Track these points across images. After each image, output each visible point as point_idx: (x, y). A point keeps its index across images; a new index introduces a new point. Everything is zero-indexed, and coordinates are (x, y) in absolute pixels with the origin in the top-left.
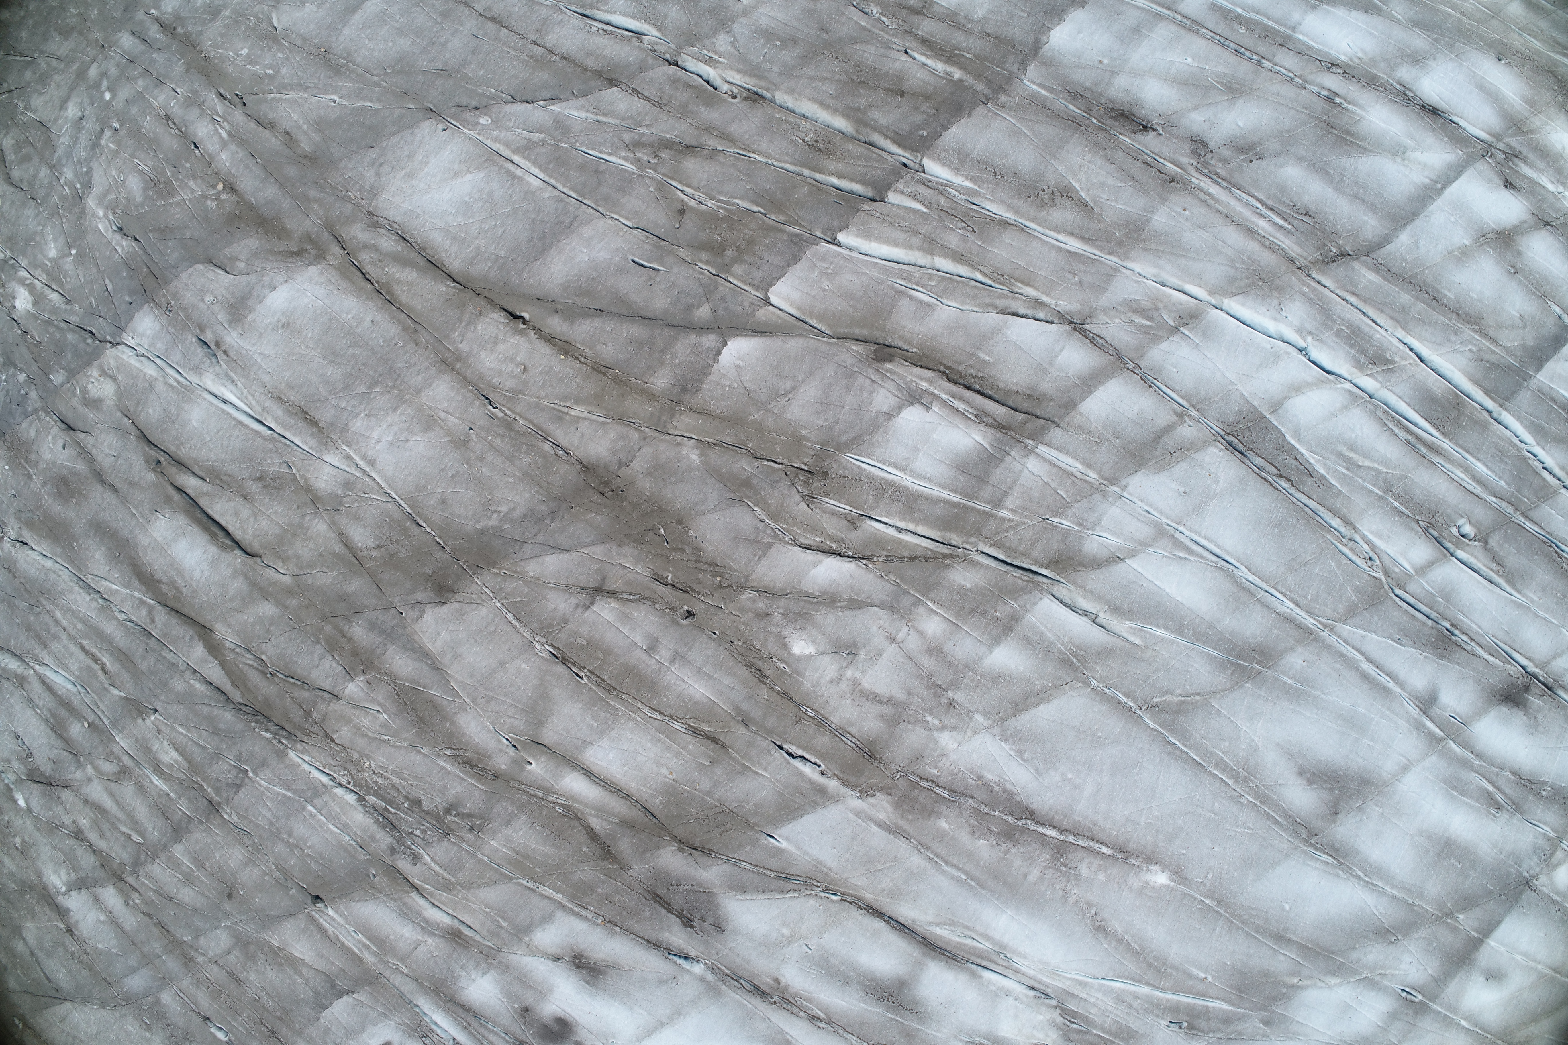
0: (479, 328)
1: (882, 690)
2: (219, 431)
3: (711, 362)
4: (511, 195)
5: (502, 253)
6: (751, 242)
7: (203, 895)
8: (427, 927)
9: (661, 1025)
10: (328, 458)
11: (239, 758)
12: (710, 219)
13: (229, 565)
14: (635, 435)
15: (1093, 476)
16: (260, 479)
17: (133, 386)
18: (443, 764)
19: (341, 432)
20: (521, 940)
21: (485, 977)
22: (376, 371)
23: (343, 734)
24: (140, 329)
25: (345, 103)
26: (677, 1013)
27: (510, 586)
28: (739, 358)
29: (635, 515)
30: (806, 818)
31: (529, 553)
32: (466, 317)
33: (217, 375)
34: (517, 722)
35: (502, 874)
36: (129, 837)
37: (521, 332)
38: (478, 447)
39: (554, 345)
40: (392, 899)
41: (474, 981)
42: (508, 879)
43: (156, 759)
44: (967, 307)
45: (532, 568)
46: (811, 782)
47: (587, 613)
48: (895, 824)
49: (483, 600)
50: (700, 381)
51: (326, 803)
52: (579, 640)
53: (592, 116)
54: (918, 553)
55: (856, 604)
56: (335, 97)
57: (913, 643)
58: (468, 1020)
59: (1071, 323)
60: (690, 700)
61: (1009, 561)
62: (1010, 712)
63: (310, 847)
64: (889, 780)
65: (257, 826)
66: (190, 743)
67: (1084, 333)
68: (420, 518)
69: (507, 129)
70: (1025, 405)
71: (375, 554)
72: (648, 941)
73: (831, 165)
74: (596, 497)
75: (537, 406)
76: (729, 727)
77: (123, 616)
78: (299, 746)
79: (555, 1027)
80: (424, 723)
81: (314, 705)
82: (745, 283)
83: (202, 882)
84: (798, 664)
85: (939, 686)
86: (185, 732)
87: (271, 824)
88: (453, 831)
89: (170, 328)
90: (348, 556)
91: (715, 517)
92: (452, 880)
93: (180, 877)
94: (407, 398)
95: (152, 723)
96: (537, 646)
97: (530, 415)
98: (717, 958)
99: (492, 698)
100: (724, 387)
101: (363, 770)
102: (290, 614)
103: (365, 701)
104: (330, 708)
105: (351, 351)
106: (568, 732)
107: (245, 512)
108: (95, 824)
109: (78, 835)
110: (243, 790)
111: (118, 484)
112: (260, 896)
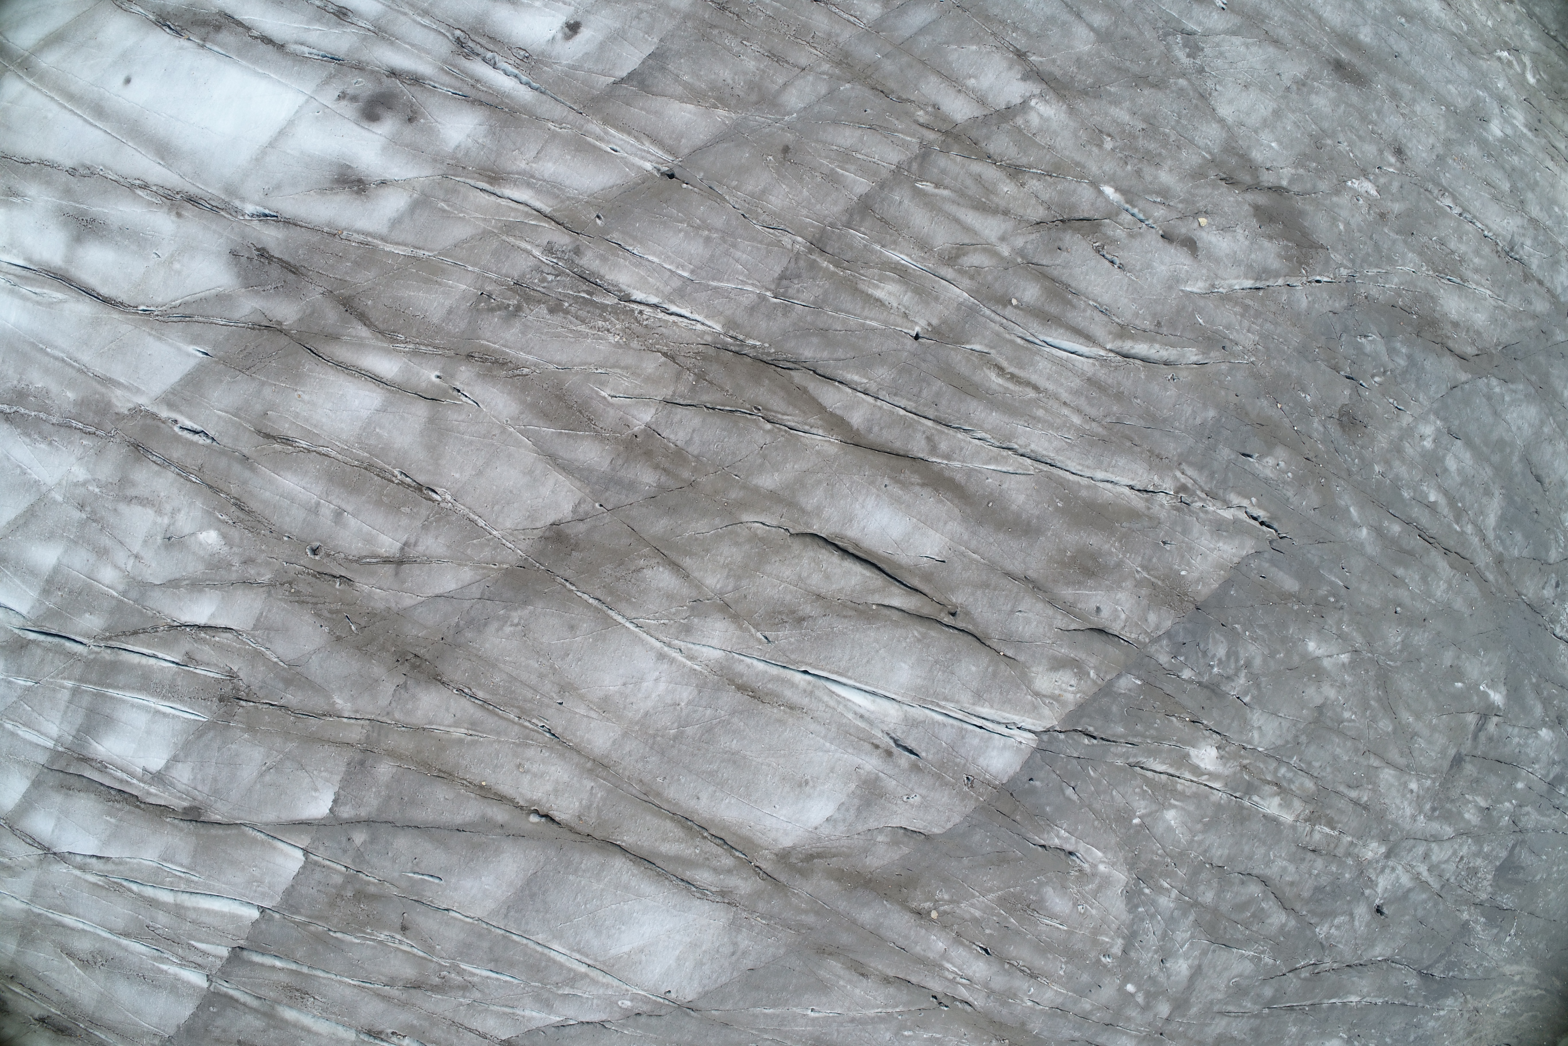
0: (577, 804)
1: (137, 510)
2: (868, 662)
3: (342, 792)
4: (576, 934)
5: (571, 877)
6: (332, 905)
7: (824, 143)
8: (528, 180)
9: (272, 144)
10: (718, 654)
11: (786, 310)
12: (378, 923)
13: (828, 520)
14: (397, 715)
15: (9, 726)
16: (803, 619)
17: (1008, 693)
18: (530, 357)
19: (705, 683)
20: (423, 193)
21: (456, 143)
22: (679, 750)
23: (652, 364)
24: (1008, 755)
25: (798, 1010)
26: (259, 159)
27: (487, 553)
28: (316, 798)
29: (381, 639)
30: (178, 378)
31: (474, 588)
32: (594, 813)
33: (883, 722)
34: (455, 417)
35: (450, 257)
36: (937, 186)
37: (534, 803)
38: (547, 686)
39: (495, 794)
40: (573, 198)
41: (468, 136)
42: (445, 252)
43: (906, 284)
44: (135, 861)
45: (467, 574)
46: (181, 412)
47: (404, 539)
48: (107, 388)
49: (511, 534)
50: (348, 773)
51: (666, 284)
52: (408, 510)
53: (518, 1012)
54: (132, 638)
55: (173, 584)
56: (813, 1014)
57: (121, 557)
58: (474, 91)
59: (55, 854)
60: (296, 470)
61: (63, 641)
62: (37, 508)
63: (680, 231)
64: (120, 427)
65: (753, 239)
66: (858, 312)
67: (41, 846)
68: (596, 608)
69: (599, 997)
70: (72, 780)
71: (642, 562)
72: (296, 225)
73: (283, 978)
74: (421, 652)
75: (498, 734)
76: (256, 451)
77: (979, 436)
78: (709, 339)
79: (380, 110)
80: (557, 396)
81: (693, 389)
82: (329, 868)
83: (826, 158)
84: (210, 521)
85: (94, 521)
86: (868, 322)
87: (734, 246)
88: (510, 289)
89: (963, 762)
90: (673, 556)
91: (309, 648)
92: (504, 237)
93: (859, 156)
94: (637, 728)
95: (916, 323)
96: (449, 498)
97: (504, 724)
98: (234, 224)
99: (485, 437)
100: (325, 771)
101: (624, 331)
102: (738, 482)
103: (630, 406)
104: (672, 389)
105: (714, 767)
106: (402, 418)
107: (816, 581)
108: (989, 190)
109: (1015, 171)
110: (776, 275)
111: (1006, 583)
112: (743, 161)
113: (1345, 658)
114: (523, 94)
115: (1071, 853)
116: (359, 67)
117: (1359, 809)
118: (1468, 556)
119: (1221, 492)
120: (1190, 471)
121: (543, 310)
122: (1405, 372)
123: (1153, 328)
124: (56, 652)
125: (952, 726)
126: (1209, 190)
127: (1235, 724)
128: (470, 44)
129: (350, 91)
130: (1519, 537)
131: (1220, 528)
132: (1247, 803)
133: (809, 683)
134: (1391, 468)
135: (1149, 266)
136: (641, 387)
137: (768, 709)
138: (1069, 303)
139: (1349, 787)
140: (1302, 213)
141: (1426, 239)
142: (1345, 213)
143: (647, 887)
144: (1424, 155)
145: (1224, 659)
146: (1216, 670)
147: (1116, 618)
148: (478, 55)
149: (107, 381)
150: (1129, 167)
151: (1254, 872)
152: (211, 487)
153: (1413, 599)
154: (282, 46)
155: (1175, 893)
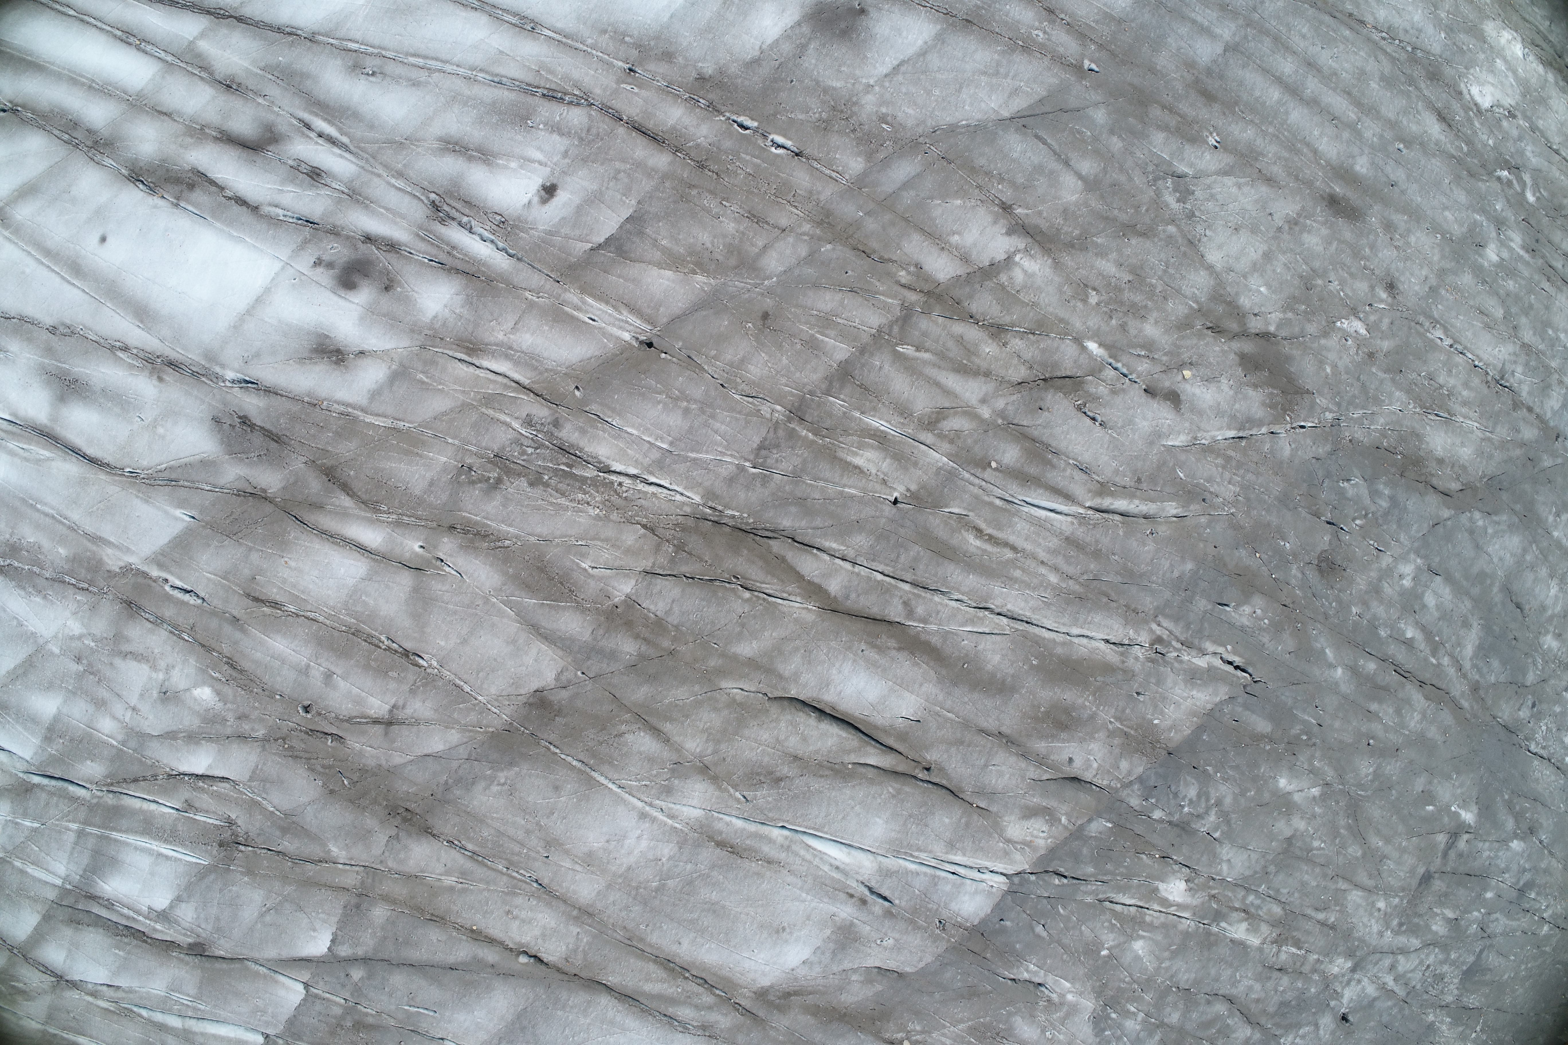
0: (564, 948)
1: (132, 665)
2: (843, 818)
3: (339, 933)
5: (559, 1013)
6: (333, 1033)
7: (804, 307)
8: (506, 351)
9: (250, 312)
10: (697, 813)
11: (765, 480)
13: (806, 685)
14: (391, 864)
15: (18, 864)
16: (780, 779)
17: (980, 841)
18: (511, 530)
19: (686, 840)
20: (401, 364)
21: (434, 313)
22: (661, 901)
23: (631, 536)
24: (979, 899)
26: (237, 327)
27: (473, 717)
28: (315, 938)
29: (373, 793)
30: (166, 540)
31: (461, 750)
32: (580, 956)
33: (857, 873)
34: (439, 587)
35: (430, 429)
36: (918, 349)
37: (523, 945)
38: (534, 841)
39: (486, 937)
40: (551, 370)
41: (445, 306)
42: (425, 424)
43: (886, 450)
44: (145, 990)
45: (454, 736)
46: (171, 572)
47: (393, 701)
48: (98, 546)
49: (496, 700)
50: (344, 916)
51: (645, 455)
52: (396, 675)
54: (133, 785)
55: (170, 736)
57: (118, 709)
58: (451, 259)
59: (67, 981)
60: (285, 633)
61: (66, 785)
62: (35, 659)
63: (659, 402)
64: (112, 584)
65: (732, 409)
66: (837, 480)
67: (54, 974)
68: (579, 770)
70: (81, 916)
71: (623, 727)
72: (276, 394)
74: (413, 806)
75: (488, 883)
76: (246, 613)
77: (956, 597)
78: (688, 510)
79: (356, 278)
80: (538, 568)
81: (672, 560)
82: (328, 1000)
83: (806, 323)
84: (204, 678)
85: (92, 673)
86: (846, 490)
87: (713, 416)
88: (491, 462)
89: (935, 907)
90: (654, 721)
91: (304, 799)
92: (483, 410)
93: (839, 320)
94: (620, 880)
95: (895, 489)
96: (435, 664)
97: (492, 874)
98: (215, 391)
99: (468, 607)
100: (323, 912)
101: (603, 503)
102: (717, 650)
103: (611, 577)
104: (652, 560)
105: (695, 916)
106: (387, 586)
107: (793, 743)
108: (970, 351)
109: (997, 331)
110: (755, 446)
111: (980, 740)
112: (722, 329)
113: (1315, 791)
114: (499, 261)
115: (1040, 984)
116: (334, 232)
117: (1326, 929)
118: (1443, 687)
119: (1196, 641)
120: (1166, 623)
121: (523, 483)
122: (1387, 513)
123: (1132, 484)
124: (60, 796)
125: (925, 874)
126: (1195, 341)
127: (1205, 858)
128: (446, 208)
129: (326, 257)
130: (1496, 664)
131: (1194, 677)
132: (1214, 929)
133: (786, 838)
134: (1368, 608)
135: (1130, 422)
136: (621, 559)
137: (746, 864)
138: (1049, 463)
139: (1317, 909)
140: (1289, 359)
141: (1414, 375)
142: (1332, 356)
143: (631, 1022)
144: (1416, 288)
145: (1194, 799)
146: (1186, 809)
147: (1088, 766)
148: (454, 219)
149: (97, 539)
150: (1114, 322)
151: (1220, 992)
152: (203, 646)
153: (1386, 731)
154: (257, 208)
155: (1141, 1015)
